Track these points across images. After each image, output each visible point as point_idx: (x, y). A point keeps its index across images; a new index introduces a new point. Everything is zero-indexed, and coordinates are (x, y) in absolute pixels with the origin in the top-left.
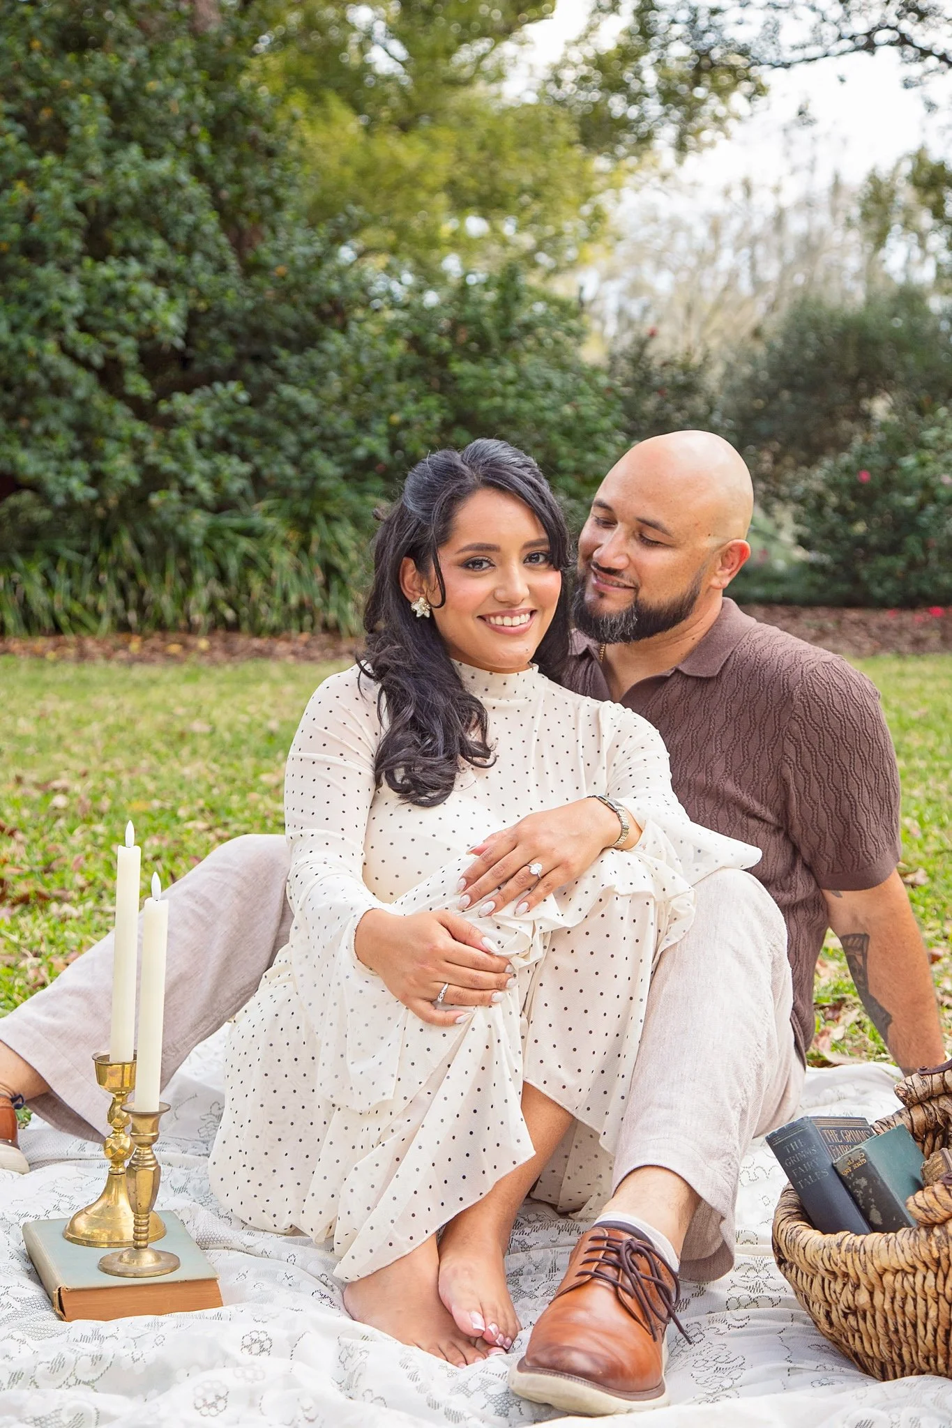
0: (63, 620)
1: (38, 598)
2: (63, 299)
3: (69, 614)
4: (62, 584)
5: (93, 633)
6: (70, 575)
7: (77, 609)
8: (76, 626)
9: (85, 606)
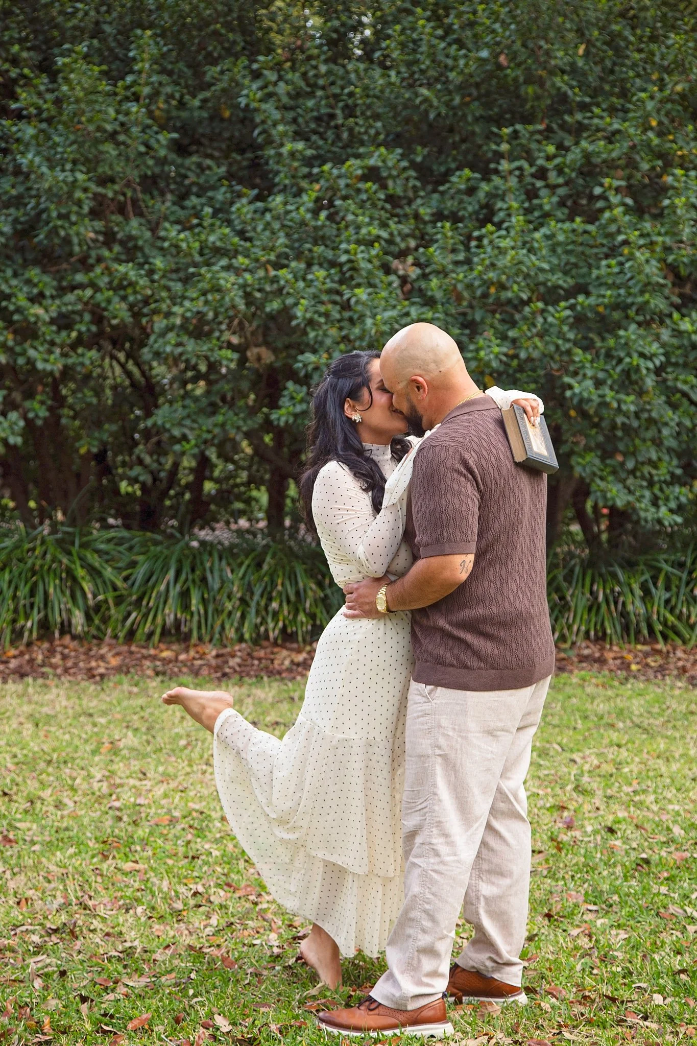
0: (658, 627)
1: (636, 607)
2: (642, 355)
3: (665, 623)
4: (660, 594)
5: (685, 642)
6: (668, 588)
7: (671, 619)
8: (671, 634)
9: (679, 617)
